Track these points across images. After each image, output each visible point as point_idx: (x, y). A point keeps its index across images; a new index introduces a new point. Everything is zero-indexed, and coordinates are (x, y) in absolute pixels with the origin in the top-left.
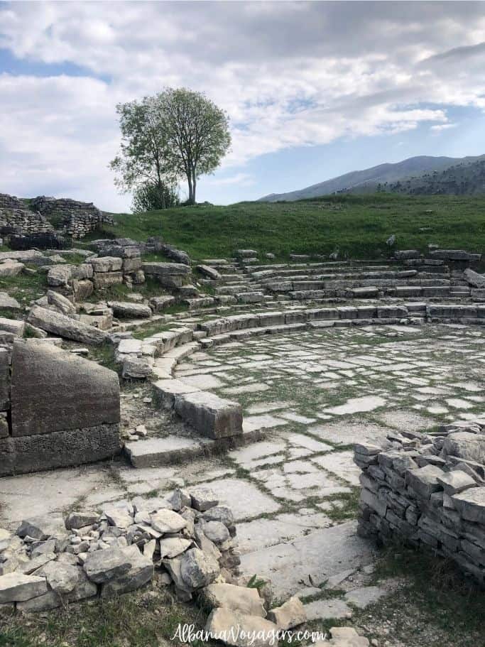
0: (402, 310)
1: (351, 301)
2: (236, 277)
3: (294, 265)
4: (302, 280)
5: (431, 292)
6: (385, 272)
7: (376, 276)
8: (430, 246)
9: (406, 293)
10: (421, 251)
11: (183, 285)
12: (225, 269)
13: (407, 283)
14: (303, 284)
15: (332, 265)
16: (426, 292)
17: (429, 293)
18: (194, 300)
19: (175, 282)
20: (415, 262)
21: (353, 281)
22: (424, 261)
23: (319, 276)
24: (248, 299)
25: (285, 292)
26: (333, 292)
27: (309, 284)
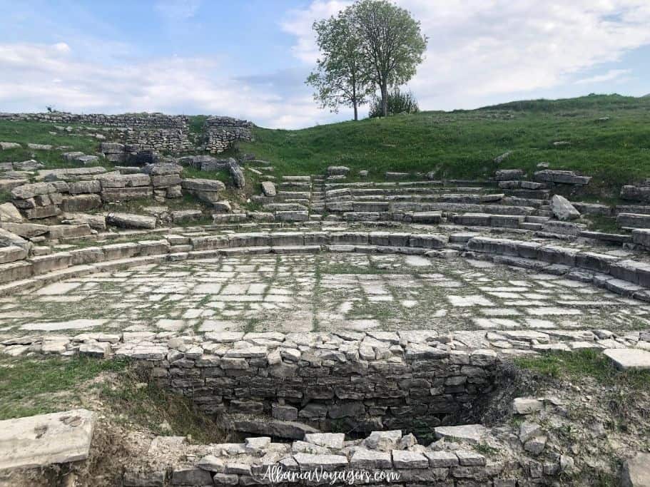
0: (437, 241)
1: (404, 225)
2: (301, 194)
3: (379, 184)
4: (371, 200)
5: (500, 222)
6: (467, 195)
7: (456, 199)
8: (539, 165)
9: (473, 221)
10: (526, 171)
11: (218, 201)
12: (299, 186)
13: (483, 209)
14: (365, 205)
15: (423, 184)
16: (493, 221)
17: (497, 223)
18: (219, 215)
19: (209, 198)
20: (508, 184)
21: (423, 204)
22: (520, 184)
23: (393, 197)
24: (289, 217)
25: (339, 213)
26: (389, 215)
27: (372, 205)
